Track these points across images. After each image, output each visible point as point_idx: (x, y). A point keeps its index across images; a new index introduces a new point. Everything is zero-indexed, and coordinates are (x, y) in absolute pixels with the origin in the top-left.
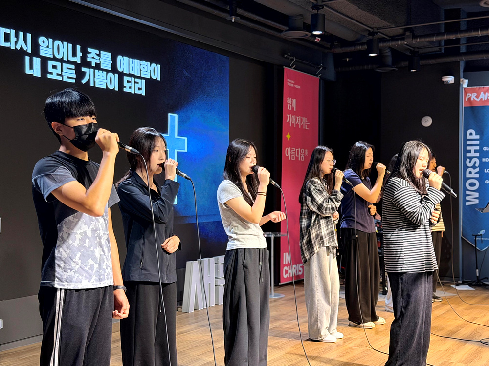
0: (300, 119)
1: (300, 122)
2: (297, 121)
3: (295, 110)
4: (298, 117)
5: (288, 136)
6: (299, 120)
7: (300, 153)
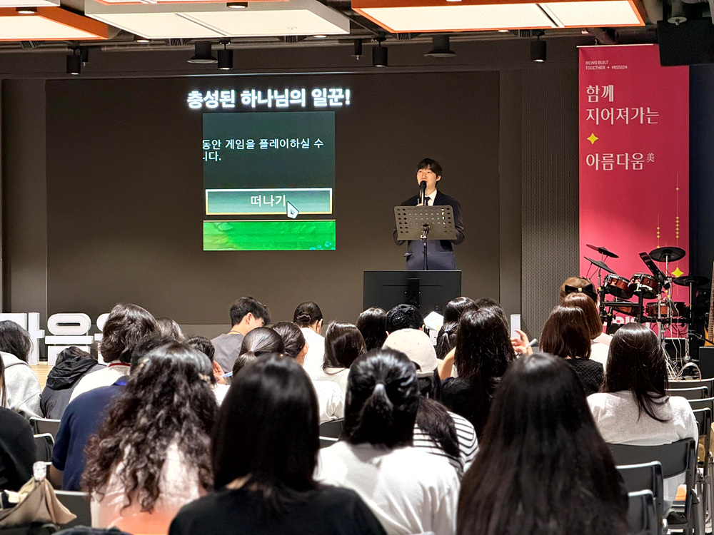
0: (627, 112)
1: (627, 116)
2: (620, 114)
3: (611, 99)
4: (620, 110)
5: (593, 139)
6: (623, 114)
7: (627, 160)
